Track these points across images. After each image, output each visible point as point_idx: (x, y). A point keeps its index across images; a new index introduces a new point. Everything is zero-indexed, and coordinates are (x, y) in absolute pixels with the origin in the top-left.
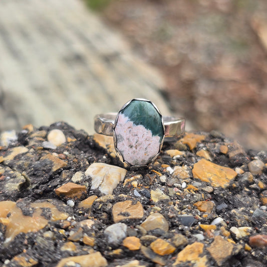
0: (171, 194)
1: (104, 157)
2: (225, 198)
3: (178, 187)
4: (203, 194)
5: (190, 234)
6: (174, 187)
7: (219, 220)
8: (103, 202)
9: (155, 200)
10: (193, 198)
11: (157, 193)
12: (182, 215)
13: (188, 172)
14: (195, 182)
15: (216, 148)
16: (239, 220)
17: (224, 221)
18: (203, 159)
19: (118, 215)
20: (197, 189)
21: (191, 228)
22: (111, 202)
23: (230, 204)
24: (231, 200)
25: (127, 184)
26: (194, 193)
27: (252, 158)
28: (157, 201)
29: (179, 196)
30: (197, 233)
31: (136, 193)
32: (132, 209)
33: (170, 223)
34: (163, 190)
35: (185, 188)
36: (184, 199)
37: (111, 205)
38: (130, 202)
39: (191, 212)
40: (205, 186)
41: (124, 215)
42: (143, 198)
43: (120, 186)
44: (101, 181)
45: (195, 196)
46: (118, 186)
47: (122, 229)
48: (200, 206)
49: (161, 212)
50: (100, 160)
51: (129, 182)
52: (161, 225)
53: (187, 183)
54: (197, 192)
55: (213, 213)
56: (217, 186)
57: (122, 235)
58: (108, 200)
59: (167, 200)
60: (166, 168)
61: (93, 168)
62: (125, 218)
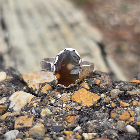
0: (54, 111)
1: (25, 88)
2: (87, 113)
3: (60, 107)
4: (74, 111)
5: (56, 137)
6: (58, 106)
7: (78, 128)
8: (11, 116)
9: (43, 115)
10: (67, 113)
11: (46, 111)
12: (55, 125)
13: (70, 97)
14: (72, 103)
15: (93, 81)
16: (90, 128)
17: (82, 128)
18: (82, 88)
19: (18, 124)
20: (71, 108)
21: (58, 133)
22: (16, 116)
23: (90, 117)
24: (91, 115)
25: (30, 105)
26: (69, 110)
27: (115, 87)
28: (44, 116)
29: (59, 112)
30: (61, 136)
31: (33, 111)
32: (27, 121)
33: (47, 130)
34: (50, 109)
35: (64, 107)
36: (61, 115)
37: (16, 118)
38: (27, 116)
39: (61, 123)
40: (77, 106)
41: (20, 124)
42: (36, 114)
43: (26, 106)
44: (15, 103)
45: (68, 112)
46: (25, 106)
47: (15, 134)
48: (68, 119)
49: (43, 123)
50: (22, 90)
51: (32, 104)
52: (39, 131)
53: (67, 104)
54: (71, 109)
55: (76, 123)
56: (85, 105)
57: (14, 138)
58: (14, 115)
59: (51, 115)
60: (57, 95)
61: (14, 95)
62: (21, 126)
